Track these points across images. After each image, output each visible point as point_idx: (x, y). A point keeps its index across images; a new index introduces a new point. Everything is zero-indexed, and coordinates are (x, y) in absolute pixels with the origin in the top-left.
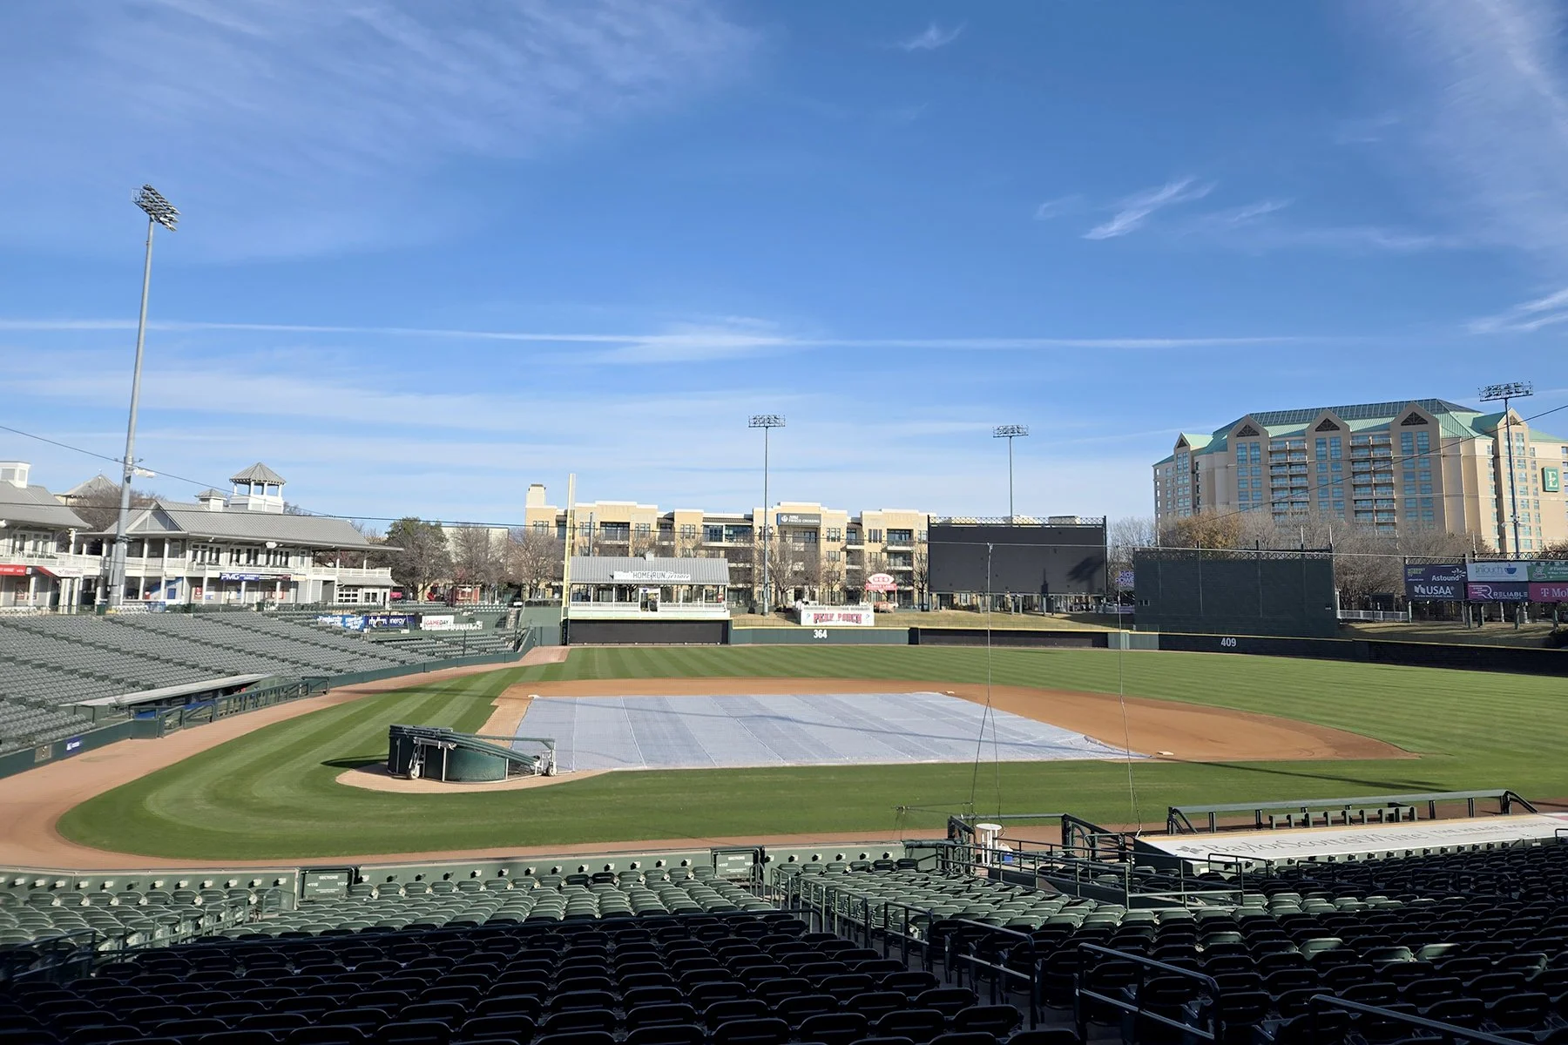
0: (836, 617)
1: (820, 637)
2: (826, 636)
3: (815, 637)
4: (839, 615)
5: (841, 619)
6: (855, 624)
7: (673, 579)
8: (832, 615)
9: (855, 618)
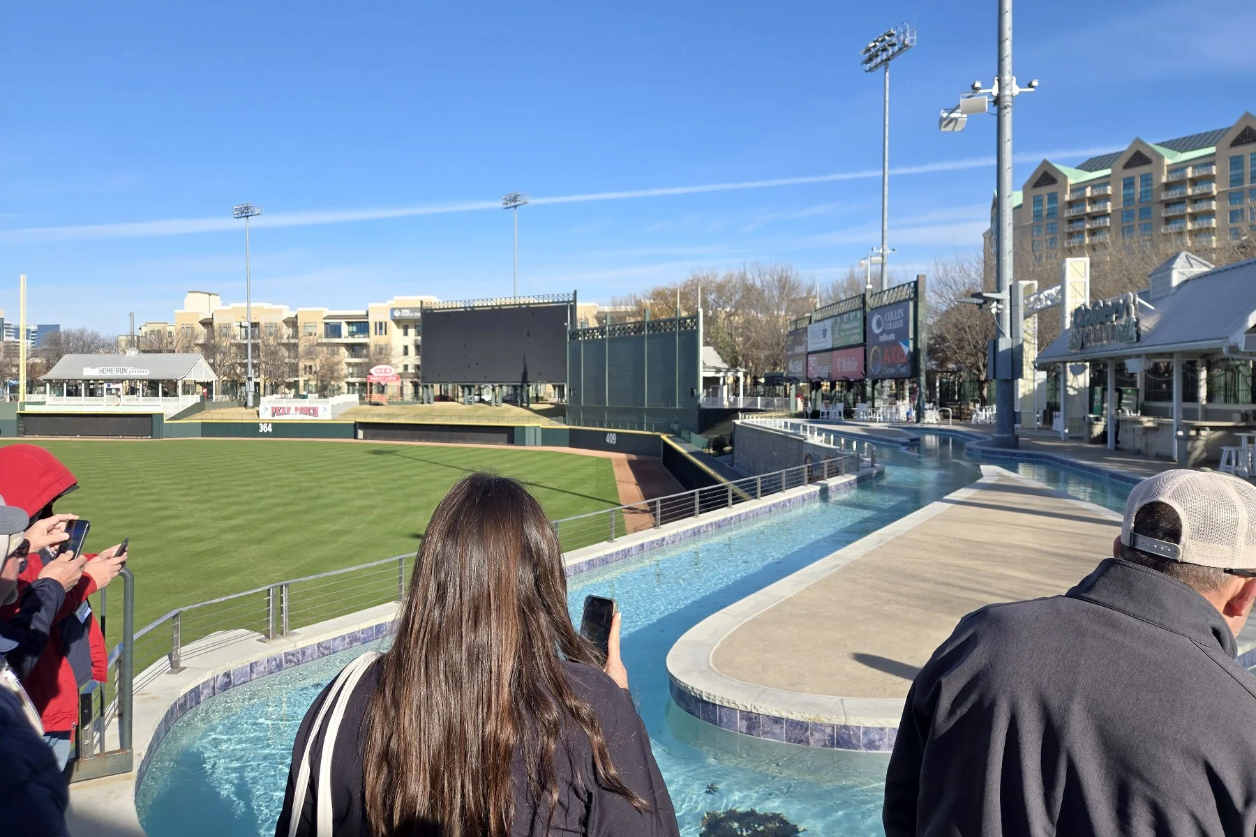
0: (293, 411)
1: (265, 431)
2: (271, 430)
3: (261, 431)
4: (296, 409)
5: (298, 412)
6: (312, 418)
7: (134, 374)
8: (289, 409)
9: (312, 412)
